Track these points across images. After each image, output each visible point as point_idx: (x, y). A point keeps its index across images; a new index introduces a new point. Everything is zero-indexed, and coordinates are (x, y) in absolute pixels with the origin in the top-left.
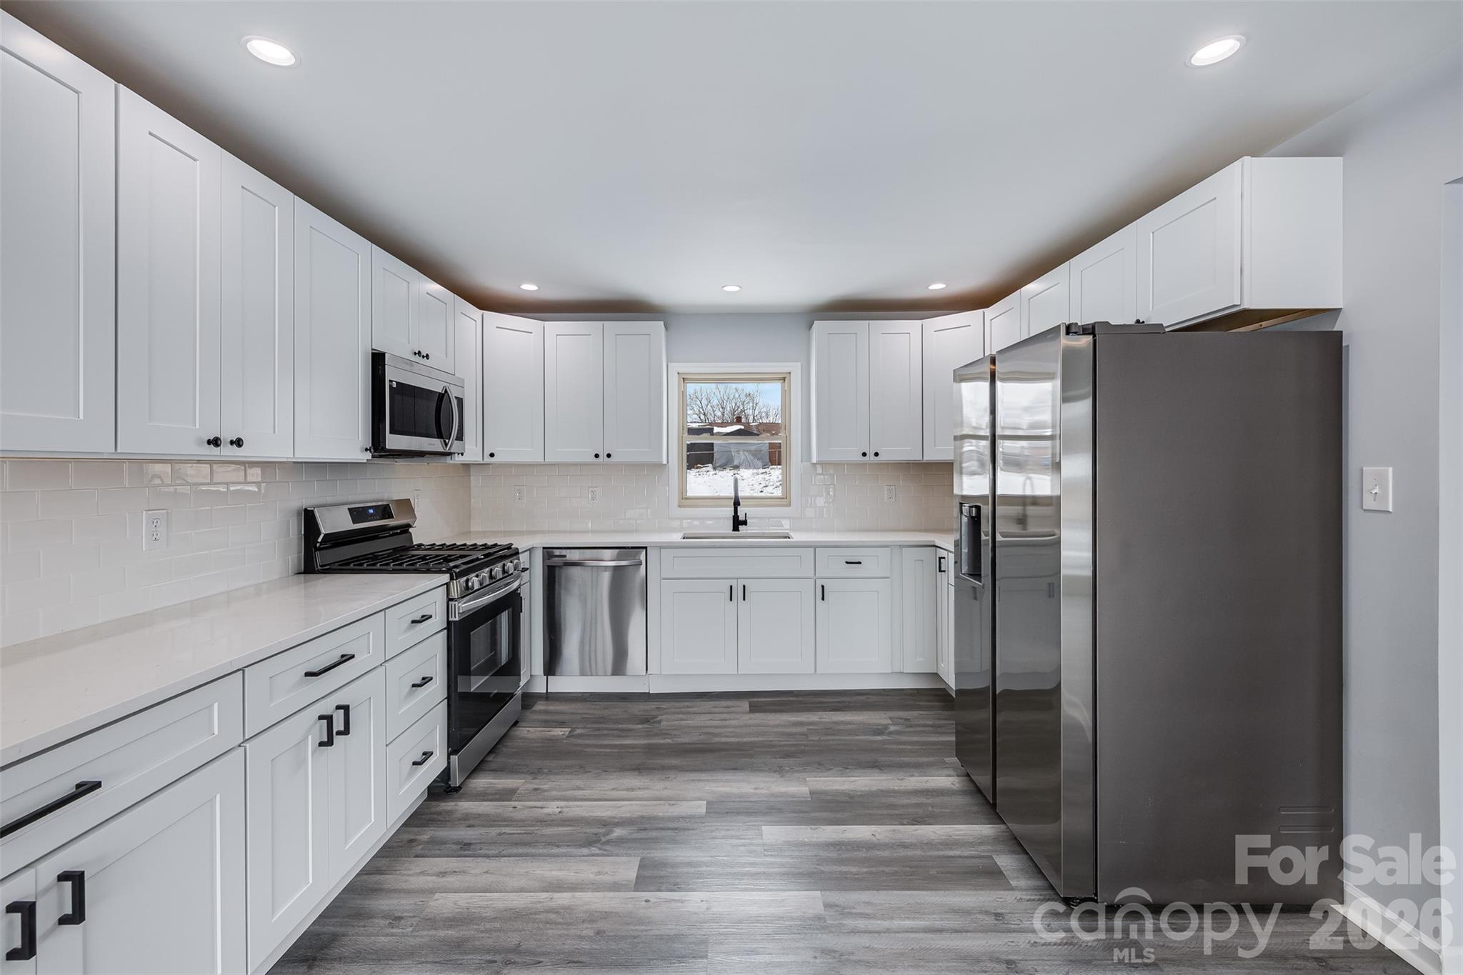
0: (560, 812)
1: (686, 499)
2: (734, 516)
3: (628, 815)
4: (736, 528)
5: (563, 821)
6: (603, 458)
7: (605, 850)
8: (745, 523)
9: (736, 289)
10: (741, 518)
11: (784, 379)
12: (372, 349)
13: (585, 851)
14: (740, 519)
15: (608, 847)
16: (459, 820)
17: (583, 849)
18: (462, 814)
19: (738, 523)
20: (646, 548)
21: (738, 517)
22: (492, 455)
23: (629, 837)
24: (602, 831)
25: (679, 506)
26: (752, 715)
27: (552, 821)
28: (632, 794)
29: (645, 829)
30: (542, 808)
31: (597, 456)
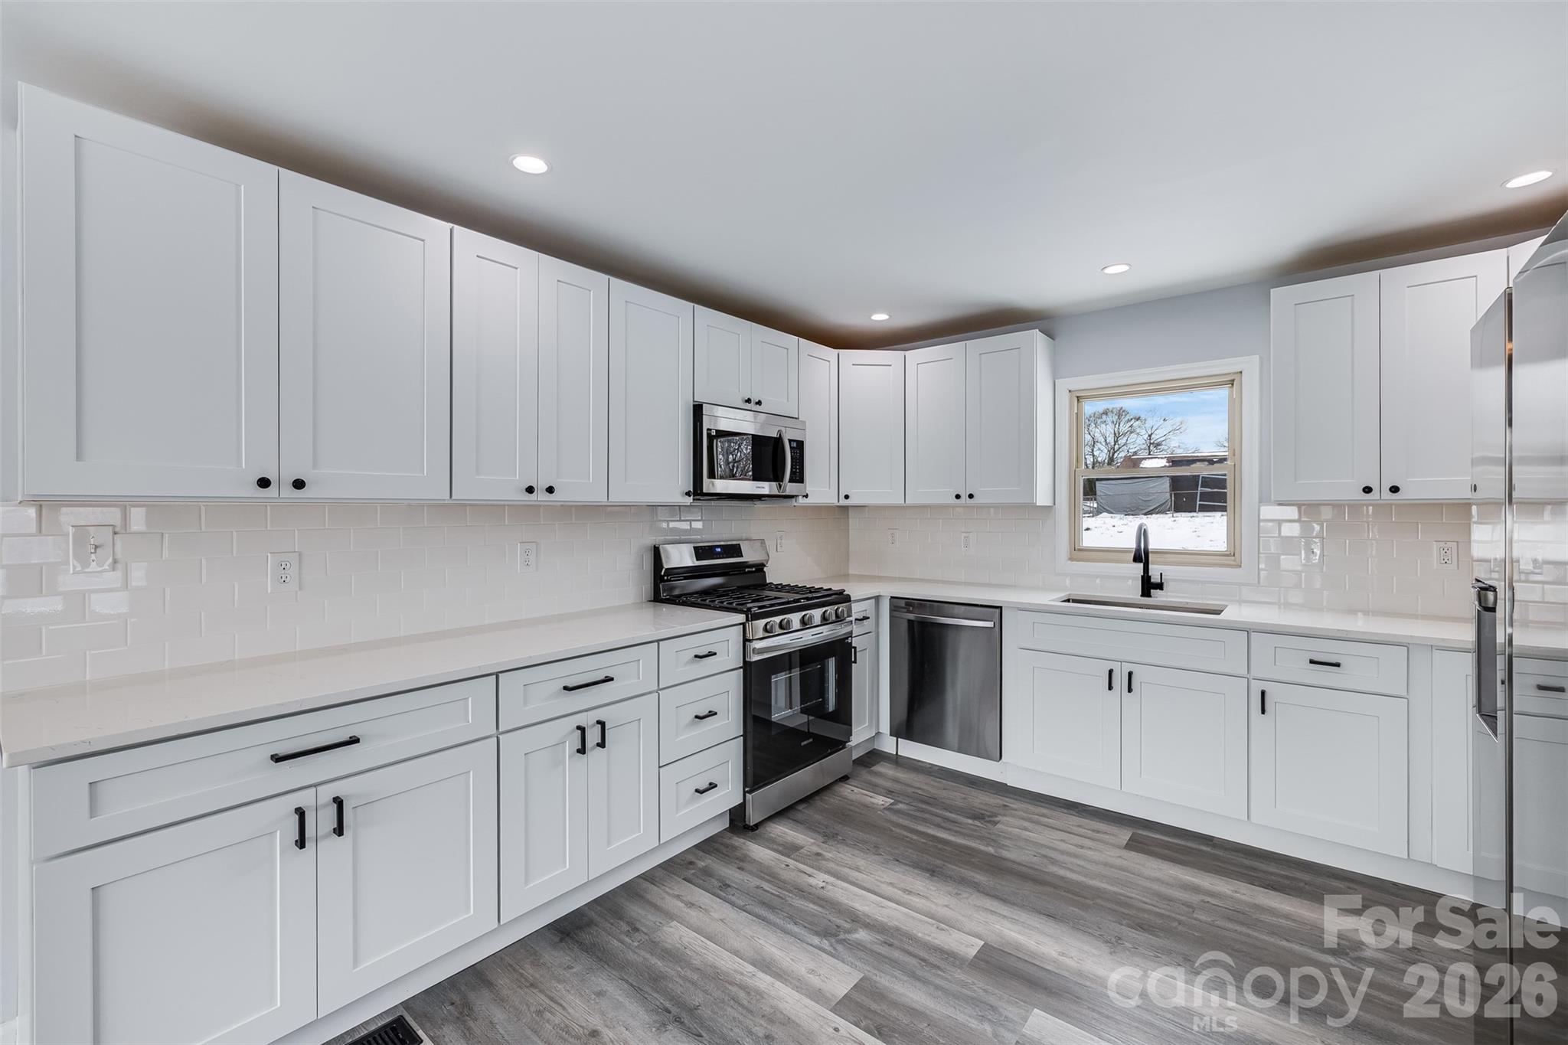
0: (822, 888)
1: (1080, 550)
2: (1142, 577)
3: (885, 920)
4: (1146, 593)
5: (818, 898)
6: (964, 498)
7: (835, 949)
8: (1160, 586)
9: (1123, 268)
10: (1155, 579)
11: (1232, 382)
12: (694, 401)
13: (816, 940)
14: (1152, 580)
15: (840, 948)
16: (737, 859)
17: (817, 938)
18: (743, 854)
19: (1149, 586)
20: (1001, 608)
21: (1149, 577)
22: (847, 497)
23: (869, 946)
24: (847, 926)
25: (1071, 559)
26: (1126, 854)
27: (810, 893)
28: (906, 898)
29: (891, 945)
30: (810, 876)
31: (958, 497)
